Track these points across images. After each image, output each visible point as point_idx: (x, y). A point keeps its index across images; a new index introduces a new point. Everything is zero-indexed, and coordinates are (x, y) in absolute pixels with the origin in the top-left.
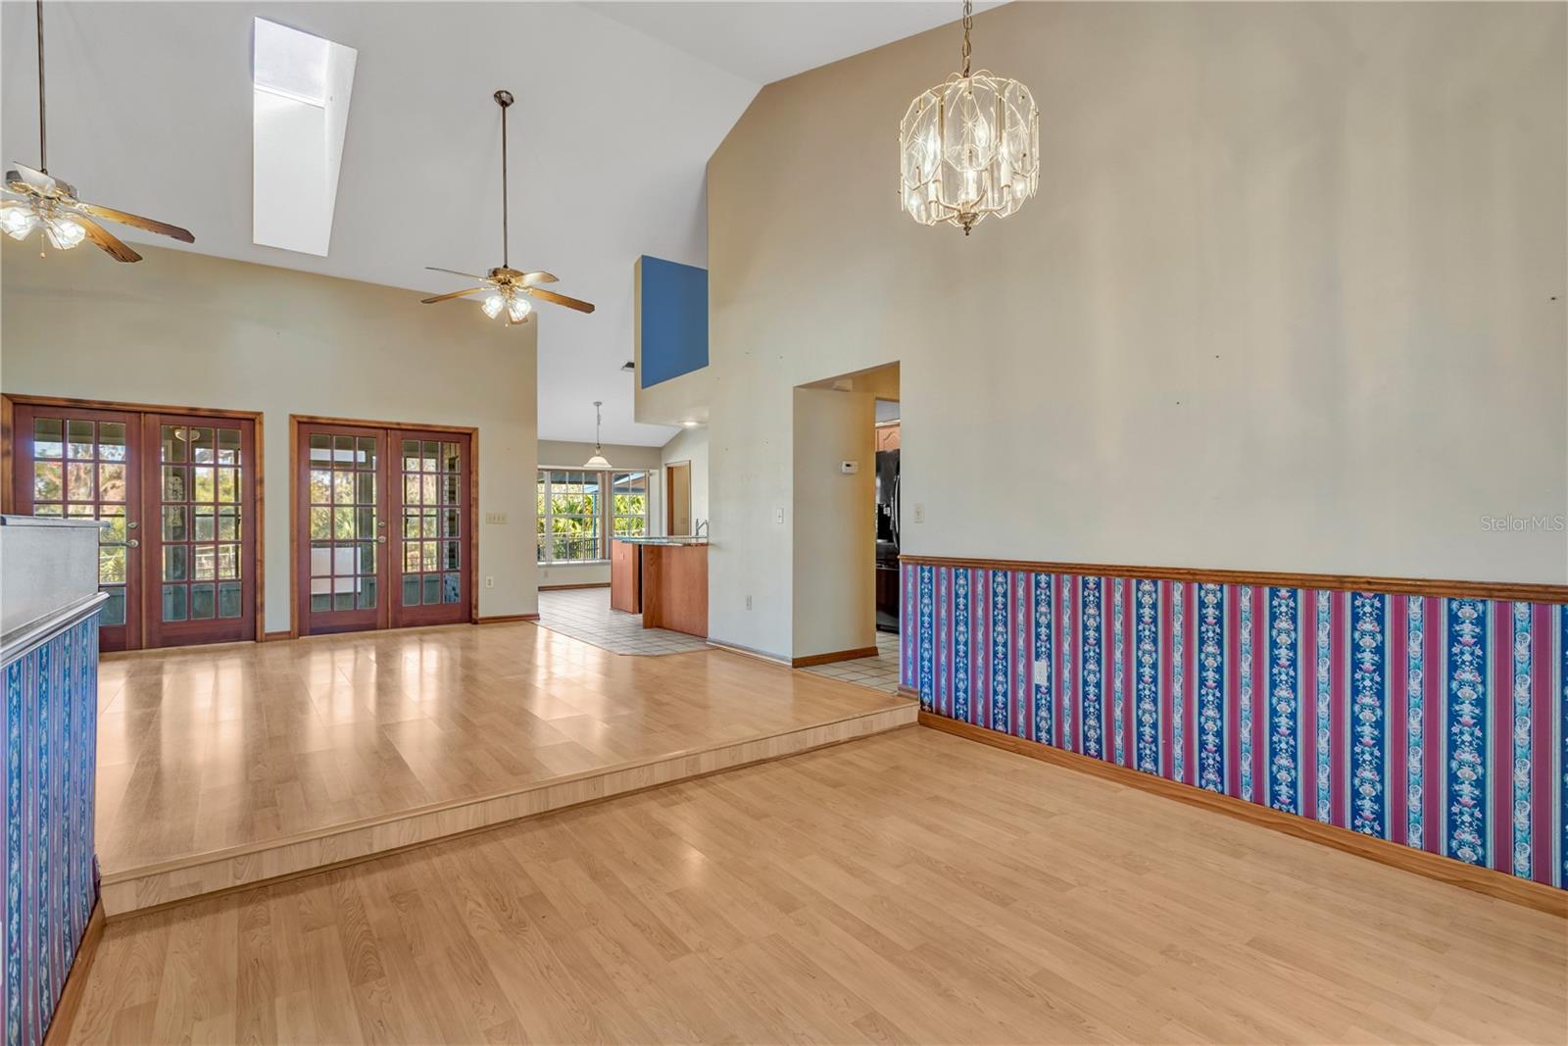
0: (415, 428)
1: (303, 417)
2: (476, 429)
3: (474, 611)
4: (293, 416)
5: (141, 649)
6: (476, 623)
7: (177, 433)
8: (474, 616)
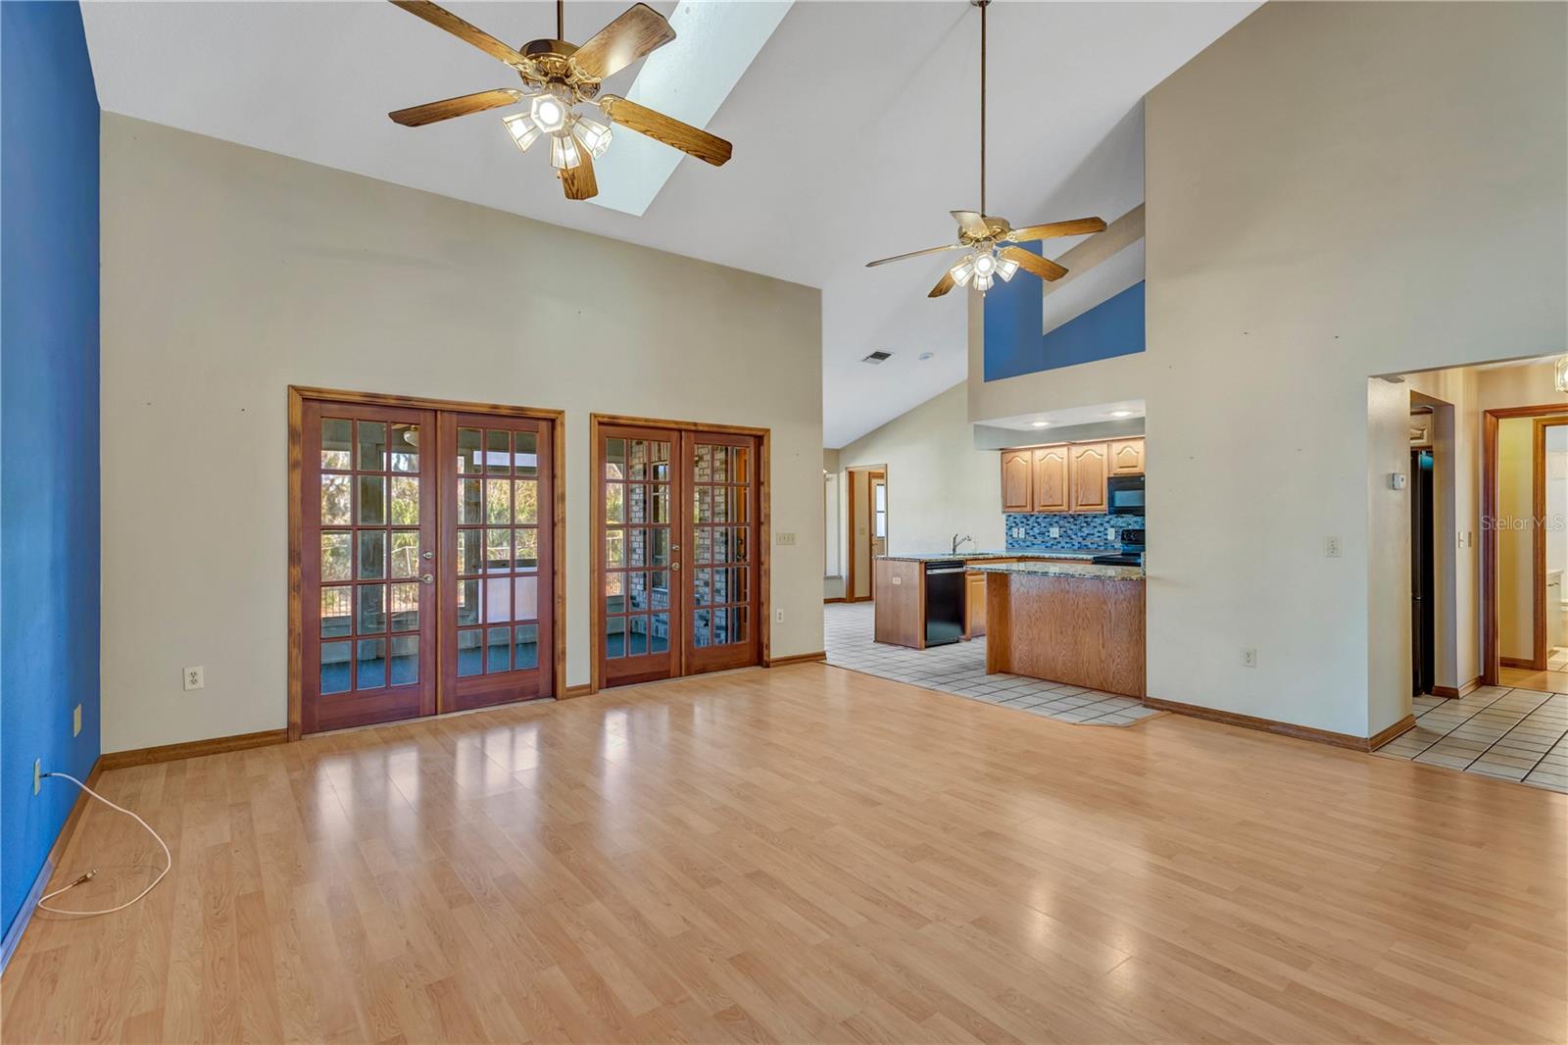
0: (711, 429)
1: (604, 417)
2: (768, 430)
3: (765, 652)
4: (593, 416)
5: (436, 714)
6: (768, 666)
7: (407, 436)
8: (765, 658)
